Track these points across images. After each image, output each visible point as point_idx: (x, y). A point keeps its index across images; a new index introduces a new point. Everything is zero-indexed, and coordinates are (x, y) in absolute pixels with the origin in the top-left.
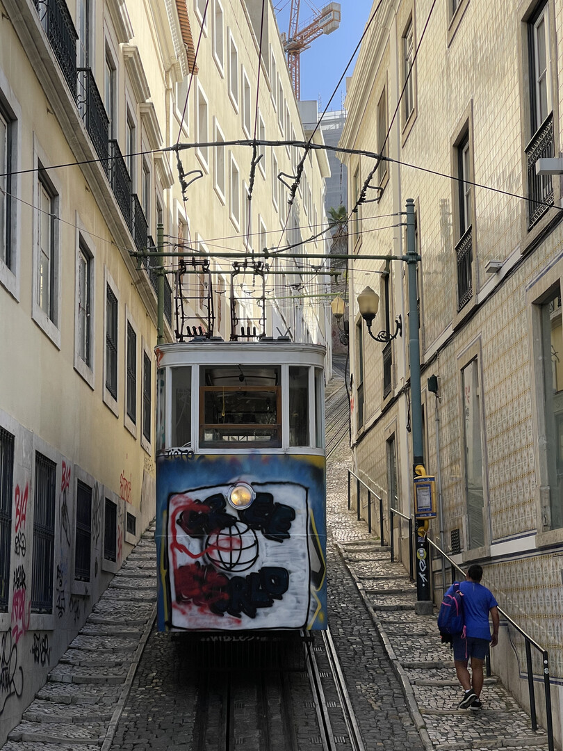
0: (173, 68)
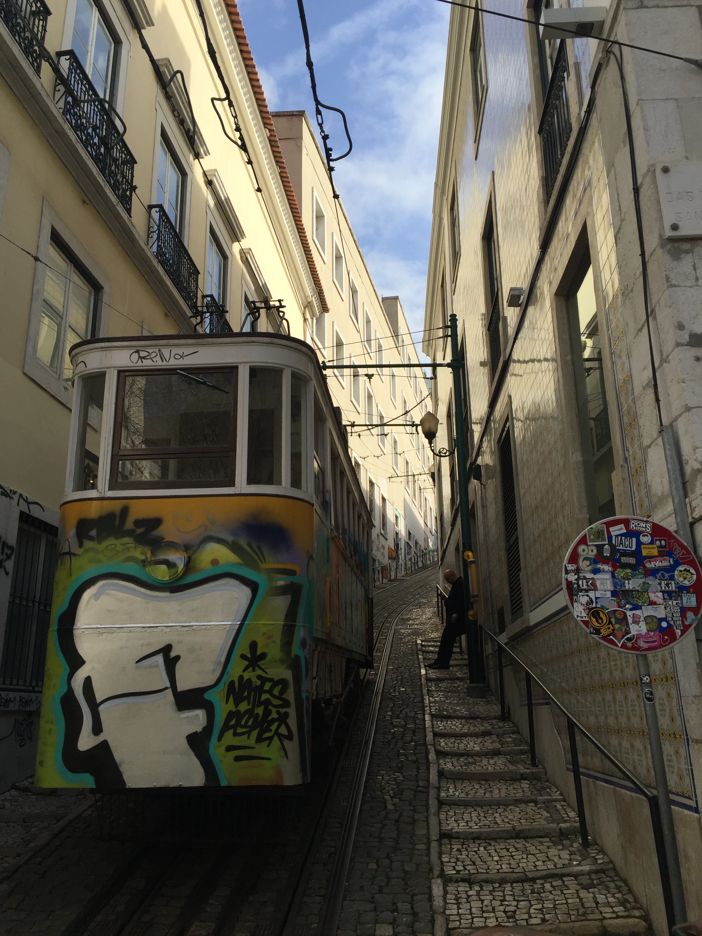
0: (309, 305)
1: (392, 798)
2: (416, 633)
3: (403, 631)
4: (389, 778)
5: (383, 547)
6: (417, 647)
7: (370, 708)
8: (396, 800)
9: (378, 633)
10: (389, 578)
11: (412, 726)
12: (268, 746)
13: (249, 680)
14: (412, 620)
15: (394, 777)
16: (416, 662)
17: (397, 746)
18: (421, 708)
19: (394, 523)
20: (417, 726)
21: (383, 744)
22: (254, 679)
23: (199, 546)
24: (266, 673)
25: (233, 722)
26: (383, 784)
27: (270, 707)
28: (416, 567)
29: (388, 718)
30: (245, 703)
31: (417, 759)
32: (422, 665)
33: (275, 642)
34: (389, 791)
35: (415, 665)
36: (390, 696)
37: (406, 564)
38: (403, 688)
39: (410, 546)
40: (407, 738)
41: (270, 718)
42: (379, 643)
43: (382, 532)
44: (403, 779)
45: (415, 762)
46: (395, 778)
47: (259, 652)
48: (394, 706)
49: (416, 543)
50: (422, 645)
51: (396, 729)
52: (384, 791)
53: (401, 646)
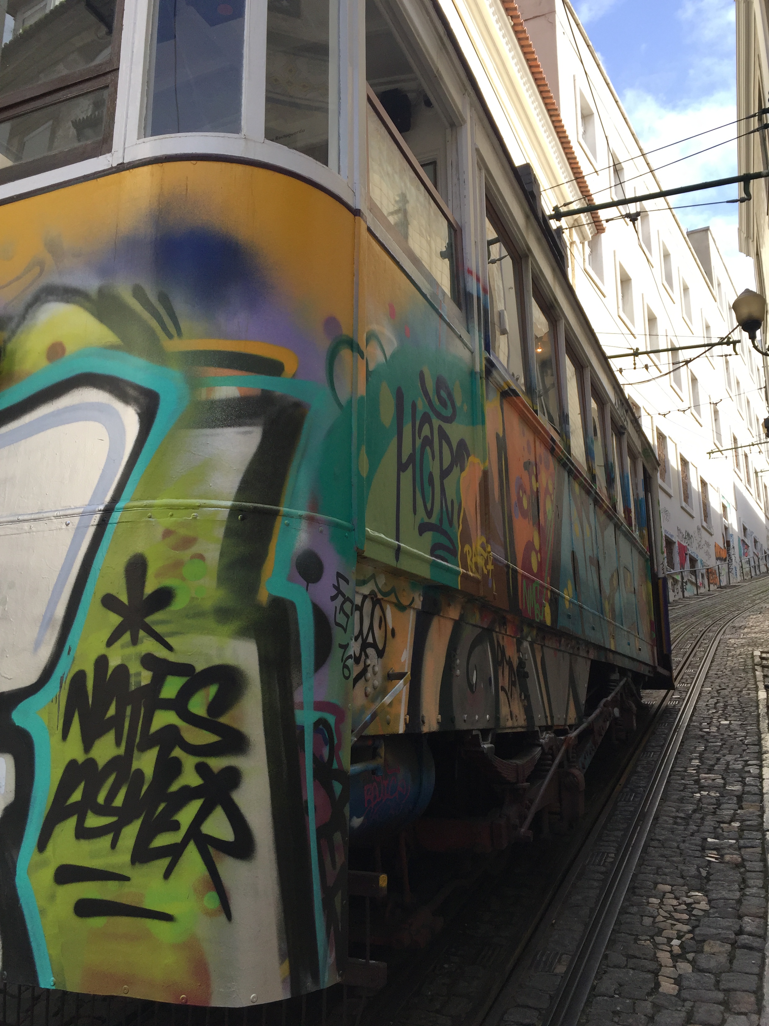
1: (675, 958)
2: (754, 644)
3: (732, 641)
4: (675, 902)
5: (708, 544)
6: (753, 661)
7: (661, 753)
8: (685, 967)
9: (694, 644)
10: (718, 584)
11: (737, 788)
12: (167, 875)
13: (122, 669)
14: (749, 628)
15: (689, 901)
16: (752, 682)
17: (702, 828)
18: (756, 755)
19: (721, 515)
20: (747, 789)
21: (675, 823)
22: (135, 667)
23: (23, 317)
24: (169, 648)
25: (77, 796)
26: (660, 918)
27: (177, 752)
28: (758, 573)
29: (691, 771)
30: (110, 737)
31: (743, 860)
32: (761, 685)
33: (201, 557)
34: (670, 940)
35: (749, 686)
36: (700, 733)
37: (742, 567)
38: (726, 720)
39: (747, 544)
40: (726, 812)
41: (174, 787)
42: (694, 656)
43: (705, 524)
44: (707, 907)
45: (737, 866)
46: (688, 905)
47: (150, 587)
48: (705, 750)
49: (756, 542)
50: (762, 658)
51: (705, 793)
52: (658, 939)
53: (728, 660)
